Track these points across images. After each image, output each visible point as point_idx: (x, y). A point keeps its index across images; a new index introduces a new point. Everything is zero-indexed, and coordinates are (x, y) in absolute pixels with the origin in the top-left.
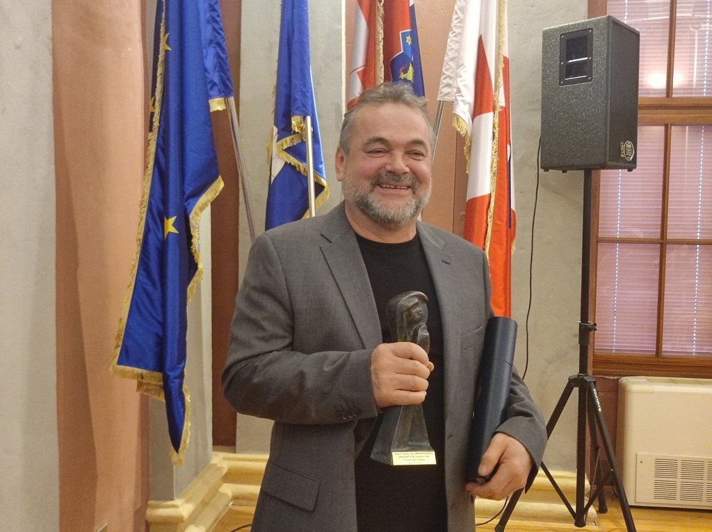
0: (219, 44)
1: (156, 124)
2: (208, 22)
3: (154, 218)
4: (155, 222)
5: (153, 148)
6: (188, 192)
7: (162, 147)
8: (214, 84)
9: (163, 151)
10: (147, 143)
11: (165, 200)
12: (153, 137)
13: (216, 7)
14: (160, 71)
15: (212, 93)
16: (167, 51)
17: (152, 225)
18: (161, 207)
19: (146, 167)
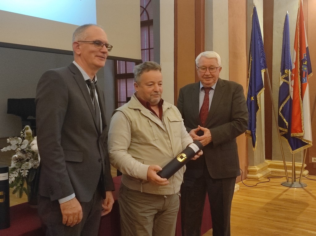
0: (264, 57)
1: (249, 76)
2: (261, 52)
3: (249, 96)
4: (249, 98)
5: (249, 82)
6: (256, 91)
7: (251, 81)
8: (262, 66)
9: (251, 82)
10: (247, 81)
11: (251, 93)
12: (249, 79)
13: (263, 49)
14: (250, 64)
15: (262, 68)
16: (252, 61)
17: (248, 98)
18: (250, 94)
19: (247, 86)
